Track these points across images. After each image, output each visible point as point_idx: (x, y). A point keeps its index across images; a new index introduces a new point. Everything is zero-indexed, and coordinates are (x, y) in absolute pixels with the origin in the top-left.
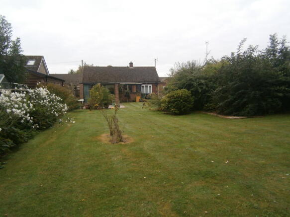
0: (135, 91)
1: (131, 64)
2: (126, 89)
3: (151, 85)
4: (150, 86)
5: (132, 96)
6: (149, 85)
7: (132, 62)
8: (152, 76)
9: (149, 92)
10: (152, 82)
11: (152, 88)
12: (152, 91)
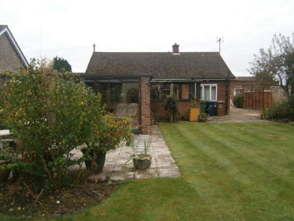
0: (187, 97)
1: (176, 47)
2: (168, 92)
3: (216, 85)
5: (181, 108)
6: (211, 85)
7: (177, 44)
8: (217, 67)
9: (211, 99)
10: (218, 78)
11: (218, 90)
12: (218, 97)
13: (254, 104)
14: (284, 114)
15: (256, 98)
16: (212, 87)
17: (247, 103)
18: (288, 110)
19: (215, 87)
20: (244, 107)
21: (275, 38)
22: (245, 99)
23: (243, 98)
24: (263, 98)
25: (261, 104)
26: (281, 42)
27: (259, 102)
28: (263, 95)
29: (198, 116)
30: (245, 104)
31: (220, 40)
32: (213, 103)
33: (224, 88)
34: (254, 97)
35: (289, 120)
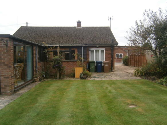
1: (79, 23)
3: (104, 49)
4: (102, 51)
5: (67, 67)
6: (100, 50)
7: (80, 21)
8: (106, 37)
9: (100, 60)
10: (105, 44)
11: (105, 53)
12: (105, 58)
13: (135, 63)
14: (152, 72)
15: (136, 59)
16: (101, 51)
17: (131, 62)
18: (156, 70)
19: (103, 51)
20: (129, 65)
21: (146, 12)
22: (130, 60)
23: (129, 59)
24: (141, 59)
25: (140, 63)
26: (150, 15)
27: (138, 62)
28: (141, 57)
29: (80, 74)
30: (130, 63)
31: (111, 19)
32: (101, 63)
33: (110, 52)
34: (135, 59)
35: (156, 78)
